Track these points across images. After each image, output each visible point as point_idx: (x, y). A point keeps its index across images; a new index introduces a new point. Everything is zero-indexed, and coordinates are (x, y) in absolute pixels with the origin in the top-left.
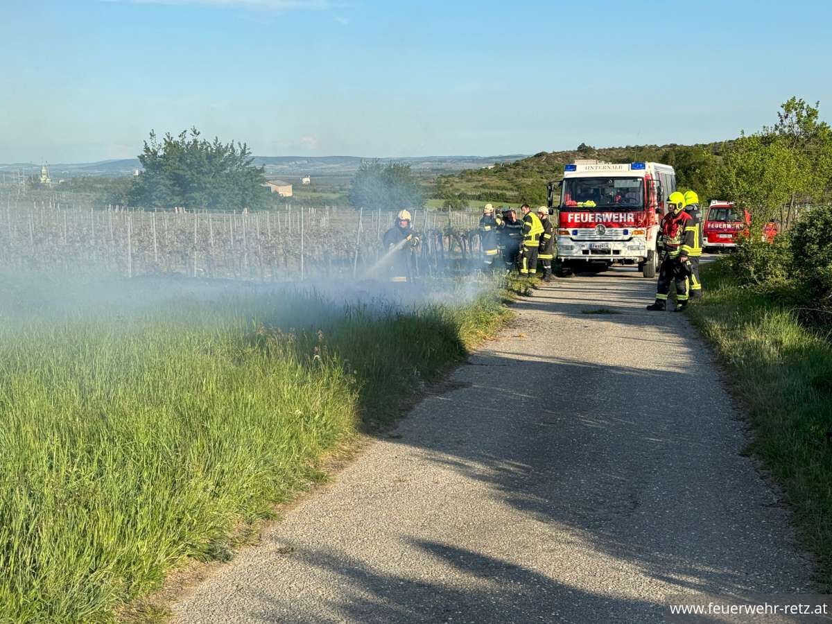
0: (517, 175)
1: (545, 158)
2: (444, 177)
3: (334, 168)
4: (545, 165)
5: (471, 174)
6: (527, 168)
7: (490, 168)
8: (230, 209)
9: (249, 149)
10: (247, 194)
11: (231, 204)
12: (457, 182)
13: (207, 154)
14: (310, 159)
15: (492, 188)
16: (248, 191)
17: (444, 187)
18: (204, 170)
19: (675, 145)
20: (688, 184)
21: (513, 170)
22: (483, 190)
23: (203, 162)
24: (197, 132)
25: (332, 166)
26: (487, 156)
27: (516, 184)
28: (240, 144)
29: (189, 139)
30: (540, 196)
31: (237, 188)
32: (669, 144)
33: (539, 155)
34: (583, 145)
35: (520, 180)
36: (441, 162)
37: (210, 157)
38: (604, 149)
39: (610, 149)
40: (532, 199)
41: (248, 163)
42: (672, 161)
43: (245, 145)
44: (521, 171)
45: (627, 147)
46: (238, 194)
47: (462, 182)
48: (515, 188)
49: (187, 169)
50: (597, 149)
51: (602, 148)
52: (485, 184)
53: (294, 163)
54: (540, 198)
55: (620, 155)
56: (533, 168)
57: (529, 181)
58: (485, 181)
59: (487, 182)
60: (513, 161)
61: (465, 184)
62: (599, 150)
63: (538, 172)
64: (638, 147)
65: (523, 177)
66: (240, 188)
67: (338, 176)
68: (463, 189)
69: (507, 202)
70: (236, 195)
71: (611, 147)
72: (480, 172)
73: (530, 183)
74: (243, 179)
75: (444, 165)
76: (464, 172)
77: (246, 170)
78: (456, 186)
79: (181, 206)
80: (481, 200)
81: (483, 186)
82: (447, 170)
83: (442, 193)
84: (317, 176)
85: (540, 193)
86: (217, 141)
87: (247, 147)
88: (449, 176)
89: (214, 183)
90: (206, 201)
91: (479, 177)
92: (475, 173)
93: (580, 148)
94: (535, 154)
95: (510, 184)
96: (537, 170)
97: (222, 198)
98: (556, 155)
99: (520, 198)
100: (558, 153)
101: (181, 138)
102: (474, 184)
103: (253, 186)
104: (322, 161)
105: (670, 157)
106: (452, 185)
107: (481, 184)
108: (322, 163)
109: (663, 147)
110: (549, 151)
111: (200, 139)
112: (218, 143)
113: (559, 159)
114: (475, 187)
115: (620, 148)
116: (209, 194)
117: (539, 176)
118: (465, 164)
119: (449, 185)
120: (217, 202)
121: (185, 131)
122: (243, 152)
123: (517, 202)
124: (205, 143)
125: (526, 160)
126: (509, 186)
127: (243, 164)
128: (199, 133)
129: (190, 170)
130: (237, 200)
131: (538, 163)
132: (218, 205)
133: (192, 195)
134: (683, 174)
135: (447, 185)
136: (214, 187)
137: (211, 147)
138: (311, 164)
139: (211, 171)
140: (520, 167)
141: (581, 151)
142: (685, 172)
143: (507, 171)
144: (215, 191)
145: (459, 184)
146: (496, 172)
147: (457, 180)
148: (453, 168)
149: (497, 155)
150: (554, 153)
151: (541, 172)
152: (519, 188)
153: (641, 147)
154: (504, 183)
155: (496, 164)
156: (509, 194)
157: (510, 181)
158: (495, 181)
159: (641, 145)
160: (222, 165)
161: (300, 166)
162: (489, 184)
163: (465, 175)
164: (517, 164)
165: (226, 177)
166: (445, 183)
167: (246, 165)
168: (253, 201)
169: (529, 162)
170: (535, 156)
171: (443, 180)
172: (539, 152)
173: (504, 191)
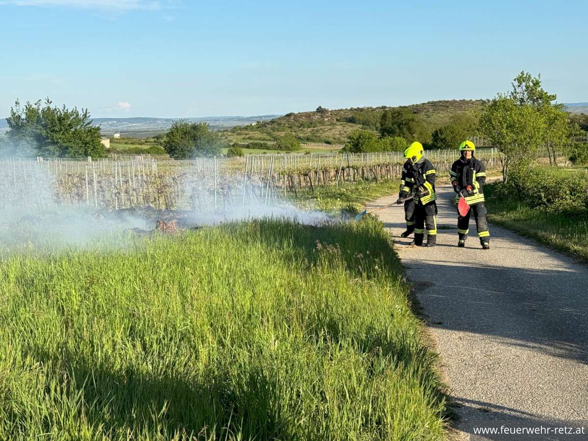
0: (273, 129)
1: (293, 117)
2: (221, 132)
3: (136, 126)
4: (293, 122)
5: (240, 129)
6: (280, 124)
7: (253, 124)
8: (76, 158)
9: (89, 113)
10: (88, 147)
11: (77, 154)
12: (230, 135)
13: (58, 117)
14: (118, 120)
15: (256, 139)
16: (89, 144)
17: (221, 139)
18: (56, 129)
19: (385, 107)
20: (401, 135)
21: (270, 126)
22: (250, 141)
23: (55, 123)
24: (50, 102)
25: (135, 124)
26: (249, 116)
27: (273, 136)
28: (83, 109)
29: (43, 106)
30: (292, 144)
31: (80, 142)
32: (381, 106)
33: (289, 115)
34: (320, 107)
35: (276, 134)
36: (215, 120)
37: (60, 119)
38: (335, 110)
39: (339, 110)
40: (286, 147)
41: (89, 123)
42: (389, 118)
43: (86, 110)
44: (276, 127)
45: (351, 109)
46: (82, 146)
47: (233, 135)
48: (272, 139)
49: (43, 129)
50: (330, 110)
51: (334, 110)
52: (251, 137)
53: (106, 123)
54: (292, 146)
55: (346, 114)
56: (285, 124)
57: (283, 134)
58: (250, 134)
59: (251, 135)
60: (270, 119)
61: (236, 136)
62: (332, 111)
63: (288, 127)
64: (359, 108)
65: (278, 131)
66: (83, 142)
67: (140, 132)
68: (235, 140)
69: (268, 149)
70: (80, 148)
71: (340, 109)
72: (246, 128)
73: (283, 135)
74: (85, 135)
75: (217, 123)
76: (235, 128)
77: (87, 129)
78: (230, 138)
79: (39, 156)
80: (249, 148)
81: (250, 138)
82: (220, 126)
83: (221, 143)
84: (125, 132)
85: (292, 142)
86: (64, 108)
87: (88, 112)
88: (224, 131)
89: (63, 139)
90: (57, 153)
91: (245, 131)
92: (243, 129)
93: (318, 109)
94: (285, 114)
95: (269, 136)
96: (288, 126)
97: (70, 149)
98: (301, 115)
99: (278, 146)
100: (302, 113)
101: (37, 106)
102: (243, 136)
103: (93, 141)
104: (128, 122)
105: (388, 115)
106: (226, 138)
107: (247, 136)
108: (128, 123)
109: (377, 108)
110: (296, 112)
111: (52, 107)
112: (66, 109)
113: (303, 117)
114: (243, 139)
115: (346, 109)
116: (60, 147)
117: (289, 130)
118: (233, 122)
119: (224, 138)
120: (66, 153)
121: (40, 100)
122: (85, 115)
123: (275, 149)
124: (56, 109)
125: (279, 119)
126: (268, 137)
127: (85, 124)
128: (51, 102)
129: (45, 129)
130: (81, 151)
131: (288, 121)
132: (67, 155)
133: (47, 147)
134: (397, 127)
135: (223, 138)
136: (64, 142)
137: (60, 112)
138: (119, 123)
139: (61, 130)
140: (276, 124)
141: (319, 112)
142: (399, 126)
143: (266, 127)
144: (65, 145)
145: (232, 137)
146: (258, 128)
147: (230, 134)
148: (225, 125)
149: (256, 115)
150: (299, 113)
151: (291, 127)
152: (275, 139)
153: (361, 109)
154: (265, 136)
155: (258, 122)
156: (269, 143)
157: (269, 134)
158: (257, 134)
159: (361, 107)
160: (69, 125)
161: (111, 125)
162: (253, 136)
163: (234, 130)
164: (273, 122)
165: (73, 134)
166: (221, 136)
167: (87, 125)
168: (93, 151)
169: (281, 120)
170: (286, 116)
171: (220, 134)
172: (289, 113)
173: (266, 142)
